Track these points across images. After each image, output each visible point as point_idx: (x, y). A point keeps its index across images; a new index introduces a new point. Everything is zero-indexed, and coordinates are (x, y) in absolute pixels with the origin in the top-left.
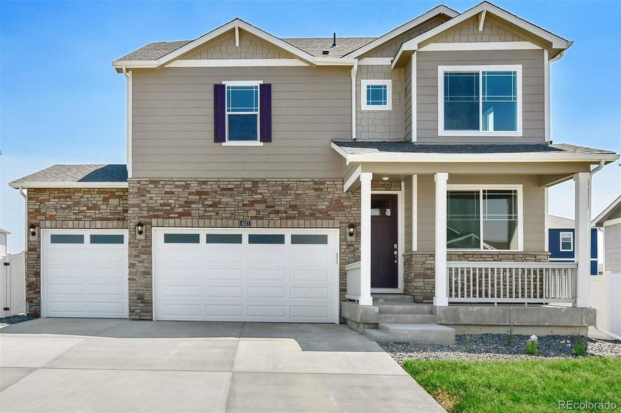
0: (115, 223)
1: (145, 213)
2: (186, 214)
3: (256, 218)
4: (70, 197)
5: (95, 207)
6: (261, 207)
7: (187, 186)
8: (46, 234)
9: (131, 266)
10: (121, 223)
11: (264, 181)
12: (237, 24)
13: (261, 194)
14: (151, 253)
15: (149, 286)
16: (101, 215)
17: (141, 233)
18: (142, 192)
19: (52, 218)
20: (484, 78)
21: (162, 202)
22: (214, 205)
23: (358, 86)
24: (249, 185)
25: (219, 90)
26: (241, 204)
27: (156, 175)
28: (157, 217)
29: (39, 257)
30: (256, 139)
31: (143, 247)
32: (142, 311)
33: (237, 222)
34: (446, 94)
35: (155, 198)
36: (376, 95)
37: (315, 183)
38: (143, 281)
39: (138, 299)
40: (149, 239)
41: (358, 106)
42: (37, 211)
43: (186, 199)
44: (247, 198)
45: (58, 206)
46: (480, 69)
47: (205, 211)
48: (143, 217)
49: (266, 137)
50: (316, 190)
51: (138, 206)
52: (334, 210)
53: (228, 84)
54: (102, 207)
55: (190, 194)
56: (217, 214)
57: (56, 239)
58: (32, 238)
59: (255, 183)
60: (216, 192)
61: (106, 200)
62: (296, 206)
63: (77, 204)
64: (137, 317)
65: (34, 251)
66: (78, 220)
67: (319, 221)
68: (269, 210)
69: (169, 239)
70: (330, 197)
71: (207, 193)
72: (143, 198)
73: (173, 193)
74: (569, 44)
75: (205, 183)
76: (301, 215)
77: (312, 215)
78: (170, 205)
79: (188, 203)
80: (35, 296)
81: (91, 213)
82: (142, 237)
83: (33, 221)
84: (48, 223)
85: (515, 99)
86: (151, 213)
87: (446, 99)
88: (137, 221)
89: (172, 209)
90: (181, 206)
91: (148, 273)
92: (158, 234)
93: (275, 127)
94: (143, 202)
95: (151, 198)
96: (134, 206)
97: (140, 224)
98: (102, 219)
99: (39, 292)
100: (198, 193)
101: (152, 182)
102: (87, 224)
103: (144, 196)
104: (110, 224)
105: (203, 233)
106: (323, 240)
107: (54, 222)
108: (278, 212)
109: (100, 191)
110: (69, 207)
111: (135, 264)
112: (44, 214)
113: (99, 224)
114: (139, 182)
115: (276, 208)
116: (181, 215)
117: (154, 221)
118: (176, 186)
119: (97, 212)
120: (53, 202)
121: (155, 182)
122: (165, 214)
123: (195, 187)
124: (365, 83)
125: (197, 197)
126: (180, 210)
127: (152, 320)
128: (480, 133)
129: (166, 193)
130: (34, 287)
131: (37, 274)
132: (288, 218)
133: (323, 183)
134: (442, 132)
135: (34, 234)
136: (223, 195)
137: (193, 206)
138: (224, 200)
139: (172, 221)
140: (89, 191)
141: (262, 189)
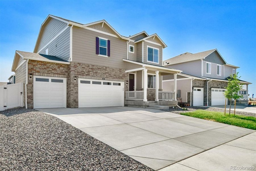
0: (62, 76)
1: (76, 73)
2: (88, 75)
3: (106, 77)
4: (45, 65)
5: (55, 69)
6: (107, 74)
7: (88, 66)
10: (64, 75)
11: (108, 67)
12: (104, 21)
13: (107, 71)
14: (78, 86)
15: (77, 97)
16: (57, 73)
17: (75, 79)
18: (76, 66)
19: (38, 72)
21: (81, 70)
22: (96, 73)
24: (104, 68)
25: (97, 39)
26: (103, 73)
27: (80, 62)
28: (80, 75)
29: (33, 86)
30: (106, 55)
31: (75, 84)
32: (75, 105)
33: (102, 79)
35: (80, 69)
36: (132, 49)
37: (120, 69)
38: (76, 95)
39: (74, 101)
40: (77, 82)
41: (128, 51)
42: (32, 69)
43: (88, 70)
44: (104, 72)
45: (41, 68)
46: (154, 48)
47: (94, 74)
48: (76, 75)
49: (109, 55)
50: (120, 71)
51: (74, 71)
52: (123, 77)
53: (100, 38)
54: (57, 70)
56: (97, 75)
58: (30, 79)
59: (106, 67)
60: (96, 69)
61: (59, 67)
62: (115, 75)
63: (48, 68)
64: (74, 107)
65: (31, 83)
66: (49, 73)
67: (120, 80)
68: (109, 75)
70: (123, 73)
71: (94, 69)
72: (75, 68)
73: (85, 68)
75: (93, 66)
76: (116, 78)
77: (119, 78)
78: (83, 71)
79: (89, 71)
80: (31, 101)
81: (53, 71)
83: (30, 72)
84: (37, 74)
85: (158, 56)
86: (78, 74)
88: (74, 76)
89: (84, 73)
90: (87, 72)
91: (77, 93)
93: (111, 53)
94: (76, 70)
95: (78, 69)
98: (57, 74)
99: (33, 99)
100: (92, 69)
101: (78, 64)
102: (52, 75)
103: (76, 68)
104: (60, 76)
105: (91, 81)
107: (39, 74)
108: (111, 76)
109: (57, 64)
110: (45, 68)
111: (73, 90)
112: (35, 70)
113: (56, 75)
114: (74, 63)
115: (111, 75)
116: (87, 75)
117: (79, 76)
118: (86, 66)
119: (56, 71)
120: (39, 66)
122: (82, 74)
123: (91, 67)
125: (91, 70)
126: (87, 73)
127: (78, 108)
128: (153, 62)
129: (83, 68)
130: (30, 98)
131: (32, 93)
132: (114, 78)
133: (121, 69)
134: (147, 61)
135: (31, 77)
136: (98, 70)
137: (90, 72)
138: (99, 71)
140: (53, 63)
141: (108, 69)
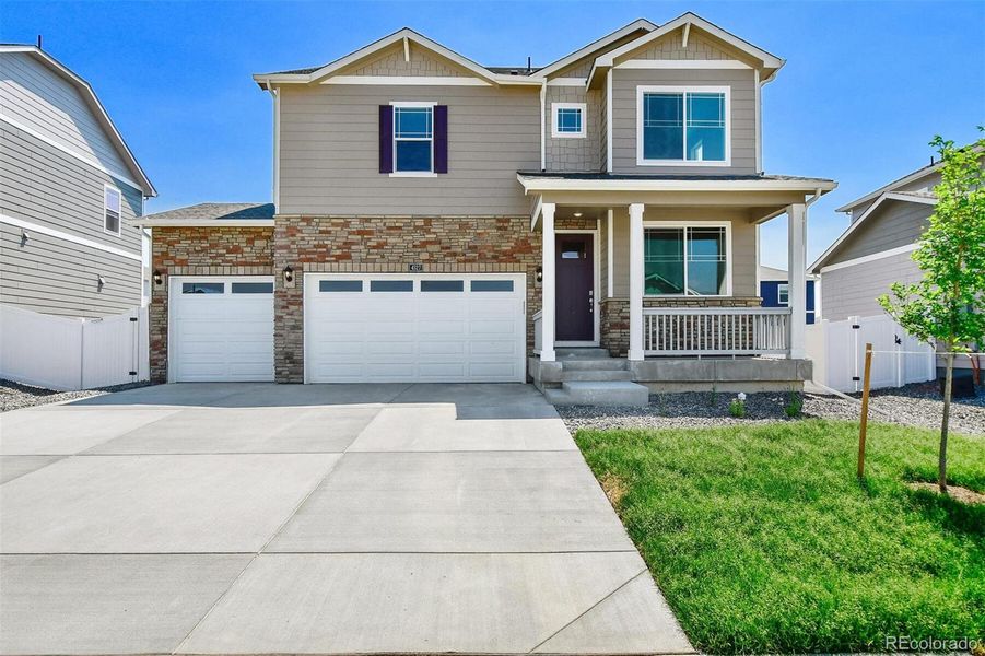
0: (261, 269)
1: (295, 256)
2: (347, 257)
3: (429, 261)
4: (206, 238)
5: (237, 250)
6: (436, 248)
7: (346, 224)
8: (176, 283)
9: (278, 319)
10: (268, 268)
11: (438, 218)
12: (405, 35)
13: (435, 233)
14: (301, 303)
15: (299, 343)
16: (243, 260)
17: (289, 279)
18: (291, 231)
19: (183, 263)
20: (688, 100)
21: (316, 242)
22: (380, 246)
23: (548, 110)
24: (420, 223)
25: (385, 112)
26: (410, 246)
27: (308, 211)
28: (310, 260)
29: (166, 310)
30: (428, 169)
31: (292, 296)
32: (291, 373)
33: (406, 267)
34: (645, 118)
35: (308, 238)
36: (569, 120)
37: (499, 220)
38: (292, 336)
39: (286, 358)
40: (299, 285)
41: (548, 132)
42: (165, 255)
43: (345, 240)
44: (418, 238)
45: (191, 249)
46: (685, 90)
47: (368, 254)
48: (293, 261)
49: (442, 167)
50: (499, 228)
51: (287, 247)
52: (519, 252)
53: (396, 105)
54: (245, 249)
55: (350, 233)
56: (383, 257)
57: (189, 289)
58: (157, 287)
59: (428, 221)
60: (381, 231)
61: (250, 242)
62: (476, 247)
63: (213, 246)
64: (284, 380)
65: (160, 302)
66: (216, 264)
67: (503, 265)
68: (445, 252)
69: (326, 286)
70: (516, 236)
71: (370, 233)
72: (291, 238)
73: (329, 232)
74: (782, 63)
75: (368, 220)
76: (482, 258)
77: (495, 257)
78: (325, 246)
79: (348, 244)
80: (160, 357)
81: (230, 257)
82: (291, 284)
83: (159, 267)
84: (178, 269)
85: (723, 124)
86: (302, 256)
87: (645, 124)
88: (285, 265)
89: (328, 251)
90: (339, 248)
91: (298, 327)
92: (312, 281)
93: (451, 156)
94: (293, 243)
95: (303, 239)
96: (281, 247)
97: (289, 269)
98: (245, 264)
99: (166, 352)
100: (360, 232)
101: (303, 219)
102: (227, 270)
103: (293, 235)
104: (255, 270)
105: (367, 279)
106: (507, 286)
107: (185, 268)
108: (455, 254)
109: (244, 231)
110: (204, 250)
111: (281, 317)
112: (173, 258)
113: (241, 269)
114: (288, 219)
115: (453, 250)
116: (338, 258)
117: (306, 266)
118: (334, 225)
119: (240, 255)
120: (185, 244)
121: (308, 220)
122: (320, 257)
123: (355, 225)
124: (556, 107)
125: (359, 237)
126: (338, 252)
127: (302, 383)
128: (684, 163)
129: (321, 232)
130: (159, 346)
131: (164, 330)
132: (465, 261)
133: (508, 220)
134: (641, 161)
135: (159, 282)
136: (390, 235)
137: (353, 247)
138: (391, 240)
139: (327, 265)
140: (230, 230)
141: (436, 227)
